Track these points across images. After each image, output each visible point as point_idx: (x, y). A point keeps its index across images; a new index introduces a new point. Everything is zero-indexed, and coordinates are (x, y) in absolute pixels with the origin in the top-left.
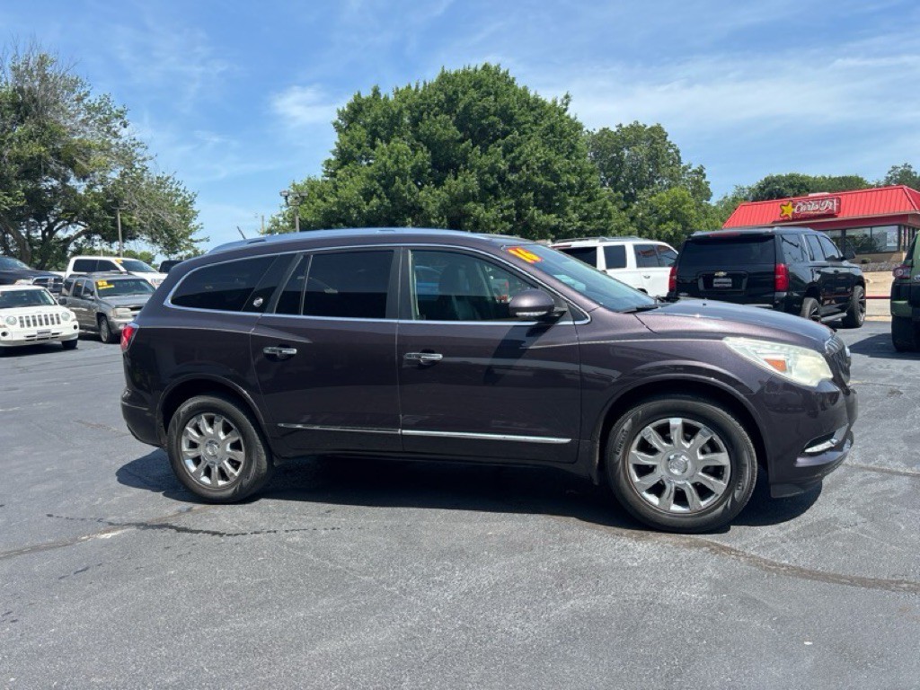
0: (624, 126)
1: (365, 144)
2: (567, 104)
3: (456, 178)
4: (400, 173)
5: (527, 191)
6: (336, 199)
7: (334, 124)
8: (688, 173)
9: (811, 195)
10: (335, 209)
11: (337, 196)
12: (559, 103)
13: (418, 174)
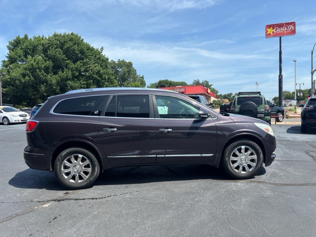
0: (120, 60)
1: (22, 56)
2: (102, 50)
3: (63, 72)
4: (40, 68)
5: (90, 79)
6: (9, 77)
7: (8, 47)
8: (139, 77)
9: (177, 87)
10: (9, 80)
11: (10, 76)
12: (99, 50)
13: (47, 70)
